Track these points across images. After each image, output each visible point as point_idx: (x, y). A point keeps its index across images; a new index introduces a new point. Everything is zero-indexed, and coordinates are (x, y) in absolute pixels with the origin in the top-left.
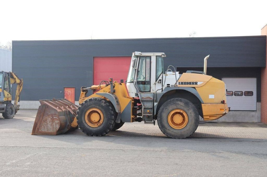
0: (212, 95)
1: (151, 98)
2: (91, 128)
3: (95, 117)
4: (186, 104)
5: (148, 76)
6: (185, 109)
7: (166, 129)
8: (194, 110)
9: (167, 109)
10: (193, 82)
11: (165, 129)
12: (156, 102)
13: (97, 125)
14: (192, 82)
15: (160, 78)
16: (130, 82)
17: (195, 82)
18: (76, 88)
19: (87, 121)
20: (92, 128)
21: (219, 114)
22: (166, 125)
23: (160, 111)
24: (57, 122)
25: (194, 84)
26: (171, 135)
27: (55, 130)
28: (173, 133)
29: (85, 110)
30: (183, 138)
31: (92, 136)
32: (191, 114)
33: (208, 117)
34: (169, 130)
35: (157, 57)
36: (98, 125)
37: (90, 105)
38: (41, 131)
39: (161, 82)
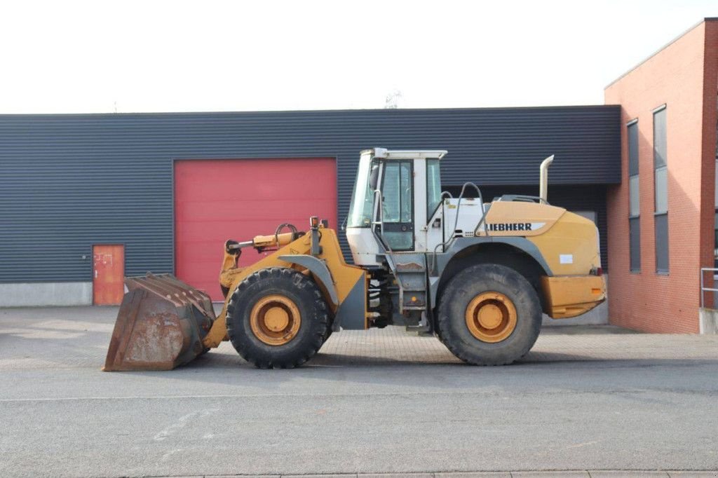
0: (567, 254)
1: (418, 267)
2: (267, 349)
3: (276, 319)
4: (511, 279)
5: (407, 209)
6: (510, 292)
7: (463, 342)
8: (530, 294)
9: (464, 294)
10: (519, 225)
11: (461, 343)
12: (435, 274)
13: (284, 338)
14: (518, 223)
15: (438, 215)
16: (362, 227)
17: (526, 224)
18: (128, 244)
19: (256, 329)
20: (270, 348)
21: (588, 301)
22: (462, 333)
23: (444, 299)
24: (174, 334)
25: (523, 229)
26: (474, 357)
27: (169, 356)
28: (479, 353)
29: (251, 301)
30: (505, 365)
31: (270, 367)
32: (523, 302)
33: (564, 310)
34: (469, 345)
35: (429, 161)
36: (288, 338)
37: (263, 289)
38: (130, 359)
39: (439, 226)
